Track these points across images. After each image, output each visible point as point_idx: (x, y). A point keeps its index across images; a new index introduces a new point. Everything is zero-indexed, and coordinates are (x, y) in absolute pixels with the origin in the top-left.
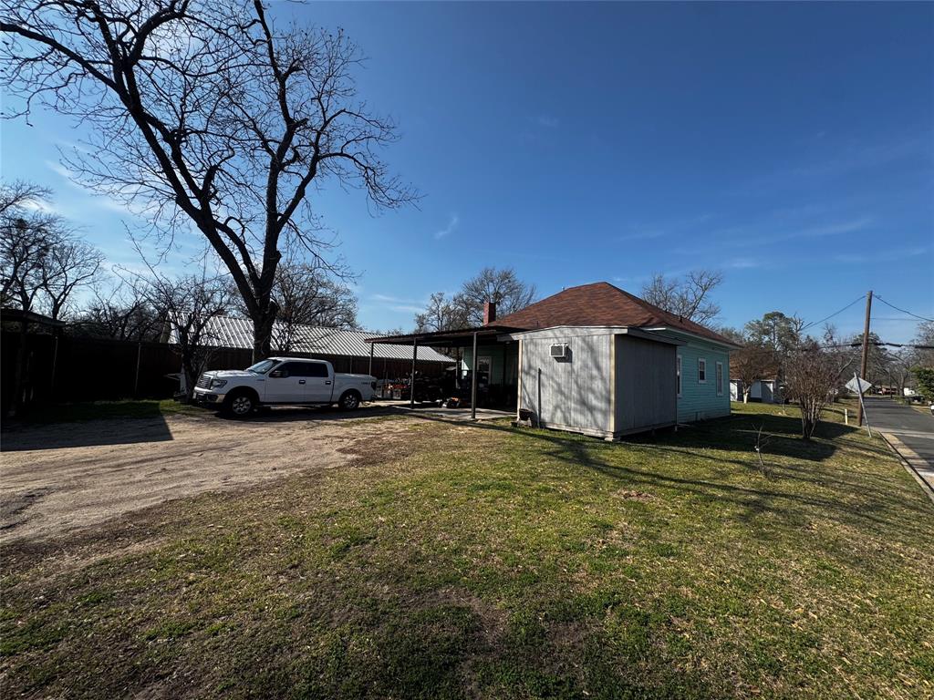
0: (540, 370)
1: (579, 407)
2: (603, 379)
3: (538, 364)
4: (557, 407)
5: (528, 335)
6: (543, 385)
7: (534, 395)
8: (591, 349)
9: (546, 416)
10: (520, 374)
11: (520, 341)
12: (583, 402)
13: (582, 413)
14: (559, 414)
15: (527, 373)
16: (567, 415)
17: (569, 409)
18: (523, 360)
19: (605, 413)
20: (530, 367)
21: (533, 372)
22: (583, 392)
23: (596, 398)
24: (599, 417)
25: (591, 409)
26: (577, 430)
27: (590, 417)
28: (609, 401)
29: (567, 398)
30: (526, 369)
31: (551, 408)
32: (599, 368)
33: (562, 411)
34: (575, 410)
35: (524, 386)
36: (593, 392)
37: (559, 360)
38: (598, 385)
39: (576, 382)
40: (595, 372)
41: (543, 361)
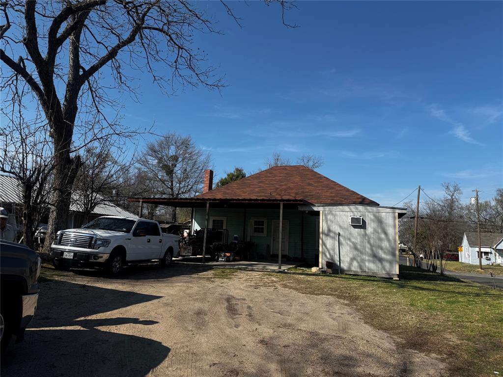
0: (339, 233)
1: (371, 259)
2: (389, 240)
3: (336, 228)
4: (353, 259)
5: (327, 208)
6: (342, 244)
7: (334, 250)
8: (380, 221)
9: (344, 266)
10: (321, 236)
11: (321, 212)
12: (375, 256)
13: (374, 262)
14: (355, 264)
15: (327, 235)
16: (362, 264)
17: (363, 261)
18: (323, 226)
19: (391, 263)
20: (329, 230)
21: (332, 234)
22: (374, 249)
23: (385, 253)
24: (387, 266)
25: (381, 260)
26: (370, 274)
27: (380, 266)
28: (394, 255)
29: (362, 253)
30: (326, 232)
31: (348, 259)
32: (386, 233)
33: (358, 262)
34: (369, 261)
35: (324, 244)
36: (382, 249)
37: (355, 227)
38: (385, 244)
39: (369, 242)
40: (383, 236)
41: (340, 227)
